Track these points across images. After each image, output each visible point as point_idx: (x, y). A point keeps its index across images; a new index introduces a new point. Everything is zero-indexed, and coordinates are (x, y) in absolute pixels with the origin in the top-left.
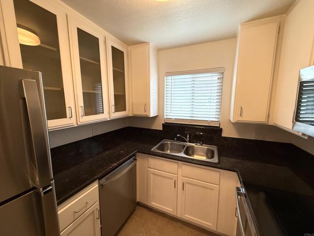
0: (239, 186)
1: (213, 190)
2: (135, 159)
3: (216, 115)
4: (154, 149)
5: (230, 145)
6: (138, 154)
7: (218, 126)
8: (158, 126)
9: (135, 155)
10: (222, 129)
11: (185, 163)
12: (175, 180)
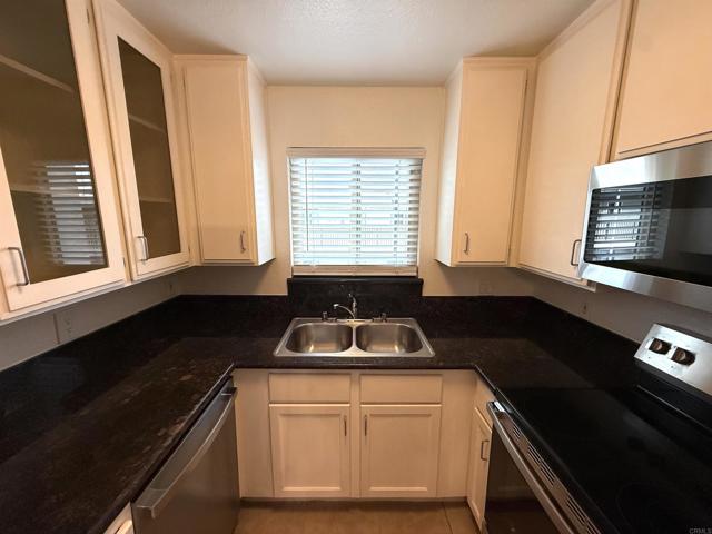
0: (490, 397)
1: (429, 415)
2: (233, 391)
4: (280, 350)
5: (438, 313)
6: (237, 374)
7: (415, 274)
8: (277, 287)
9: (229, 378)
10: (422, 282)
11: (368, 371)
12: (345, 417)
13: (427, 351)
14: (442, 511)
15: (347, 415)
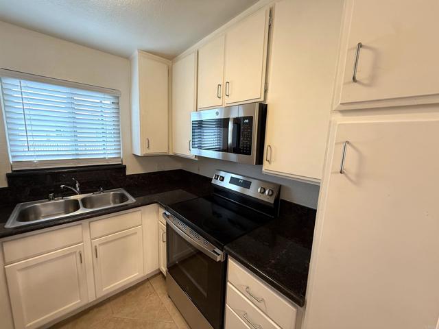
0: (164, 211)
1: (136, 233)
3: (115, 149)
4: (11, 223)
7: (120, 163)
10: (125, 166)
11: (95, 218)
12: (80, 252)
13: (132, 200)
14: (148, 282)
15: (82, 250)
